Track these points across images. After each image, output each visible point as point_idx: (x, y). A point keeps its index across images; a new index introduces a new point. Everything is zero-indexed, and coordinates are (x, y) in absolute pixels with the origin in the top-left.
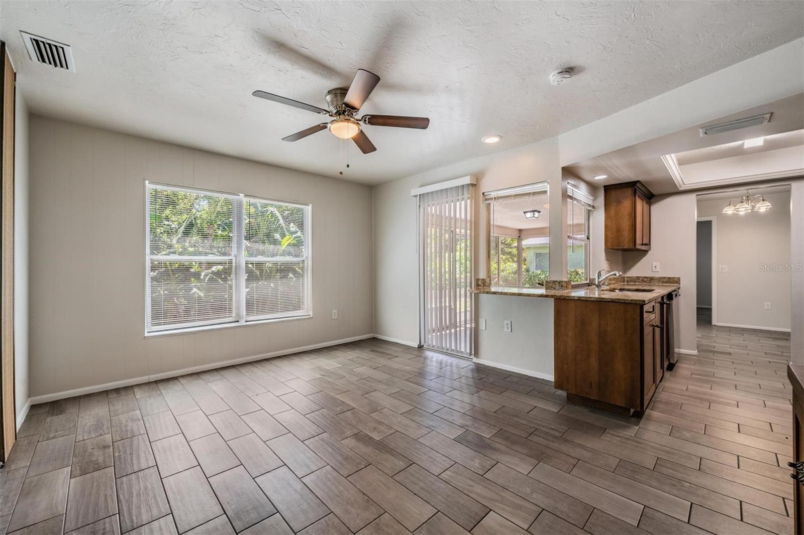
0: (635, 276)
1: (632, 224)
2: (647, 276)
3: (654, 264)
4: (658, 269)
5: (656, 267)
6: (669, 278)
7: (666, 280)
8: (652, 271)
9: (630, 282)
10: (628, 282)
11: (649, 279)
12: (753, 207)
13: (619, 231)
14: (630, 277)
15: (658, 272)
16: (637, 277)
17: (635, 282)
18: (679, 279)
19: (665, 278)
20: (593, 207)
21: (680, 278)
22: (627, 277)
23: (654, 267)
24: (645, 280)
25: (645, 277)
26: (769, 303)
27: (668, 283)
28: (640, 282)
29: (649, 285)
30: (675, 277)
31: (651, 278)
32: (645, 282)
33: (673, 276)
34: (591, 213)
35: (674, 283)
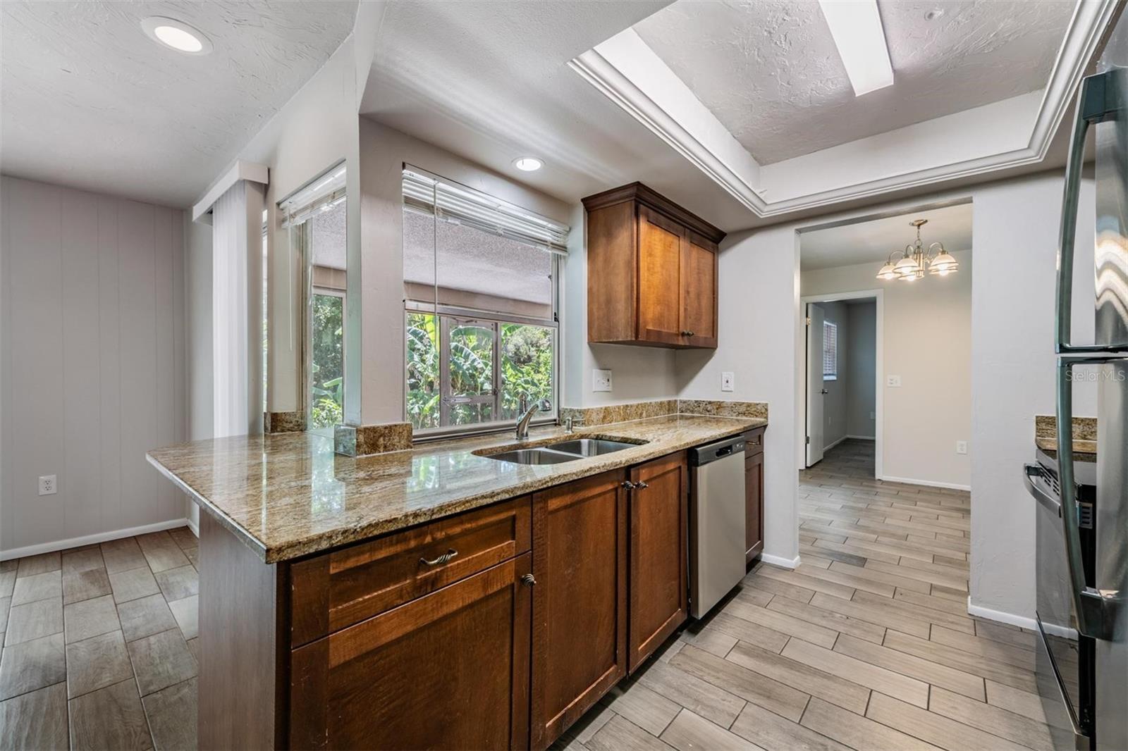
0: (694, 399)
2: (712, 400)
3: (725, 375)
4: (731, 386)
5: (727, 382)
6: (749, 405)
7: (743, 409)
8: (722, 391)
9: (686, 412)
10: (682, 412)
11: (715, 407)
12: (927, 265)
13: (609, 301)
14: (685, 402)
15: (731, 391)
16: (696, 402)
17: (692, 412)
18: (766, 407)
19: (741, 404)
20: (564, 248)
21: (767, 404)
22: (681, 401)
23: (724, 382)
24: (709, 407)
25: (710, 403)
26: (964, 443)
27: (746, 416)
28: (701, 413)
29: (714, 418)
30: (758, 402)
31: (720, 405)
32: (708, 411)
33: (755, 402)
34: (563, 260)
35: (756, 416)
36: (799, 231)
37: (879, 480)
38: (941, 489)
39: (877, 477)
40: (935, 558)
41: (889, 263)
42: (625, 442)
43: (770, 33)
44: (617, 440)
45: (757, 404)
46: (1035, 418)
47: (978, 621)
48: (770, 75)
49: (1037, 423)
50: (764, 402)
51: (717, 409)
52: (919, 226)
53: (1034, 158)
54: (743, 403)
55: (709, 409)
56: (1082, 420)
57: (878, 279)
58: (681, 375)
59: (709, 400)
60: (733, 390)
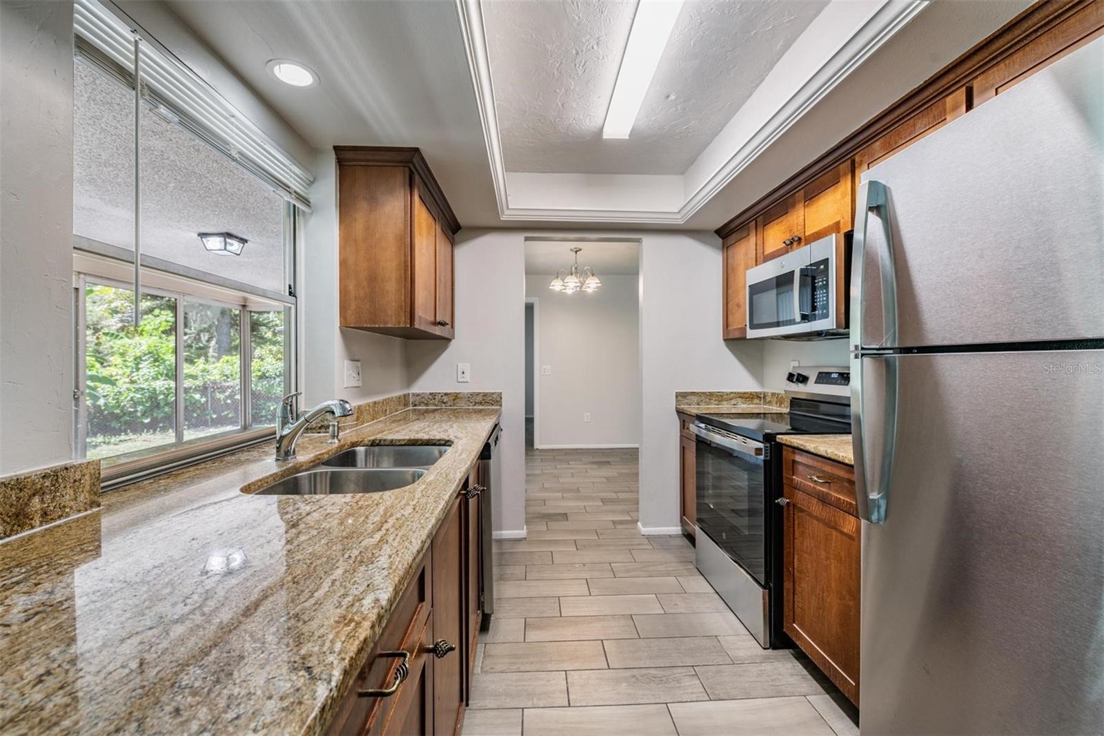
0: (428, 392)
1: (405, 262)
2: (448, 392)
3: (461, 367)
4: (467, 377)
5: (463, 373)
6: (485, 395)
7: (479, 399)
8: (458, 382)
9: (420, 405)
10: (415, 405)
11: (451, 399)
13: (373, 279)
14: (418, 395)
15: (467, 382)
16: (431, 394)
17: (427, 405)
18: (500, 395)
19: (478, 394)
20: (306, 202)
22: (413, 395)
23: (460, 373)
24: (445, 399)
25: (446, 394)
26: (589, 414)
27: (483, 405)
28: (436, 405)
29: (451, 409)
30: (493, 391)
31: (456, 396)
32: (444, 403)
33: (490, 391)
34: (301, 217)
35: (492, 404)
36: (527, 239)
37: (537, 449)
38: (577, 449)
39: (536, 447)
40: (604, 501)
41: (558, 278)
42: (413, 445)
43: (577, 53)
44: (403, 443)
45: (493, 394)
46: (675, 394)
47: (649, 538)
48: (555, 91)
49: (677, 397)
50: (500, 391)
51: (454, 400)
52: (576, 252)
53: (679, 221)
54: (480, 393)
55: (445, 401)
56: (698, 393)
57: (550, 289)
58: (414, 367)
59: (445, 392)
60: (468, 380)
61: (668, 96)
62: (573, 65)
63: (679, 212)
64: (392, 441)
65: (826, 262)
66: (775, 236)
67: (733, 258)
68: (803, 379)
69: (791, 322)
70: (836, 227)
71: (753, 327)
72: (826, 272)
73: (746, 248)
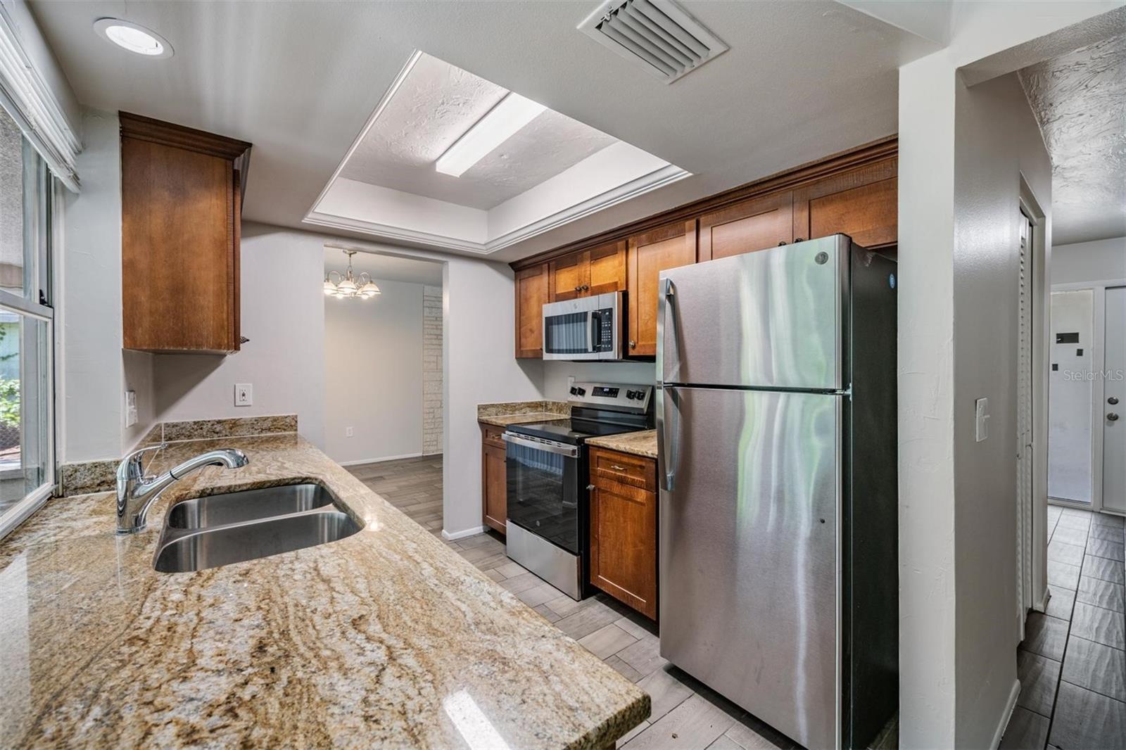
0: (191, 420)
2: (222, 418)
3: (240, 387)
4: (249, 400)
5: (244, 395)
6: (275, 419)
7: (268, 424)
8: (236, 406)
9: (178, 437)
10: (171, 439)
11: (227, 427)
14: (175, 426)
15: (250, 406)
16: (195, 423)
17: (189, 437)
18: (295, 418)
19: (266, 419)
21: (296, 416)
22: (167, 425)
23: (238, 395)
24: (218, 428)
25: (219, 422)
27: (273, 431)
28: (204, 437)
29: (226, 440)
30: (286, 415)
31: (235, 423)
32: (217, 433)
33: (283, 415)
35: (285, 430)
43: (443, 103)
45: (286, 417)
46: (477, 407)
47: (457, 542)
48: (406, 122)
49: (479, 409)
50: (294, 414)
51: (231, 428)
52: (350, 254)
53: (484, 252)
54: (268, 418)
55: (217, 430)
56: (496, 405)
58: (167, 390)
59: (217, 419)
60: (251, 403)
61: (502, 155)
62: (434, 110)
63: (485, 244)
64: (230, 487)
65: (610, 310)
66: (566, 279)
67: (526, 289)
68: (582, 392)
69: (586, 351)
70: (614, 286)
71: (550, 350)
72: (610, 318)
73: (538, 284)
